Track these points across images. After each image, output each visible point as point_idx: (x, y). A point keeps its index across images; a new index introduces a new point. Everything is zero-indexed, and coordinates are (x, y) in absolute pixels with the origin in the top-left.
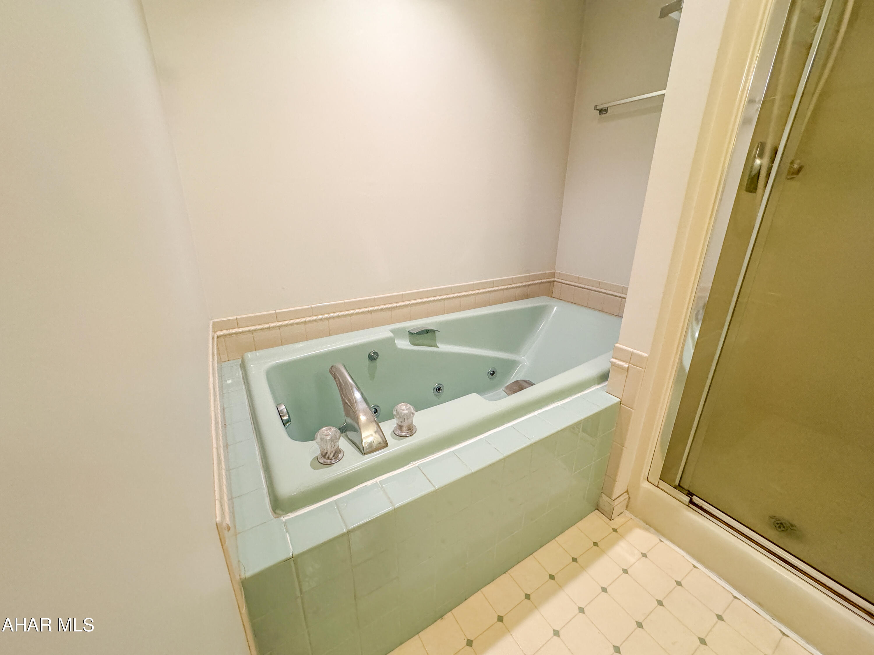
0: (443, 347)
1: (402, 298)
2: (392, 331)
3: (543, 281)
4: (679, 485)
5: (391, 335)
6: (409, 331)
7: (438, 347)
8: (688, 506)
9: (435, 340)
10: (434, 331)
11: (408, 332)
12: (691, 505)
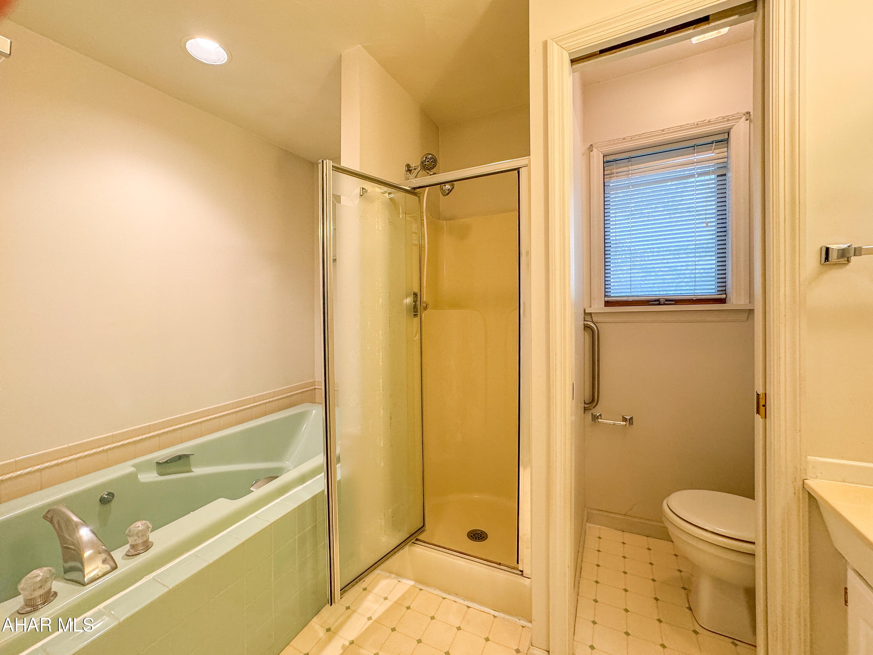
0: (198, 471)
1: (150, 429)
2: (134, 466)
3: (304, 390)
5: (133, 469)
6: (156, 462)
7: (193, 472)
9: (189, 465)
10: (187, 456)
11: (155, 464)
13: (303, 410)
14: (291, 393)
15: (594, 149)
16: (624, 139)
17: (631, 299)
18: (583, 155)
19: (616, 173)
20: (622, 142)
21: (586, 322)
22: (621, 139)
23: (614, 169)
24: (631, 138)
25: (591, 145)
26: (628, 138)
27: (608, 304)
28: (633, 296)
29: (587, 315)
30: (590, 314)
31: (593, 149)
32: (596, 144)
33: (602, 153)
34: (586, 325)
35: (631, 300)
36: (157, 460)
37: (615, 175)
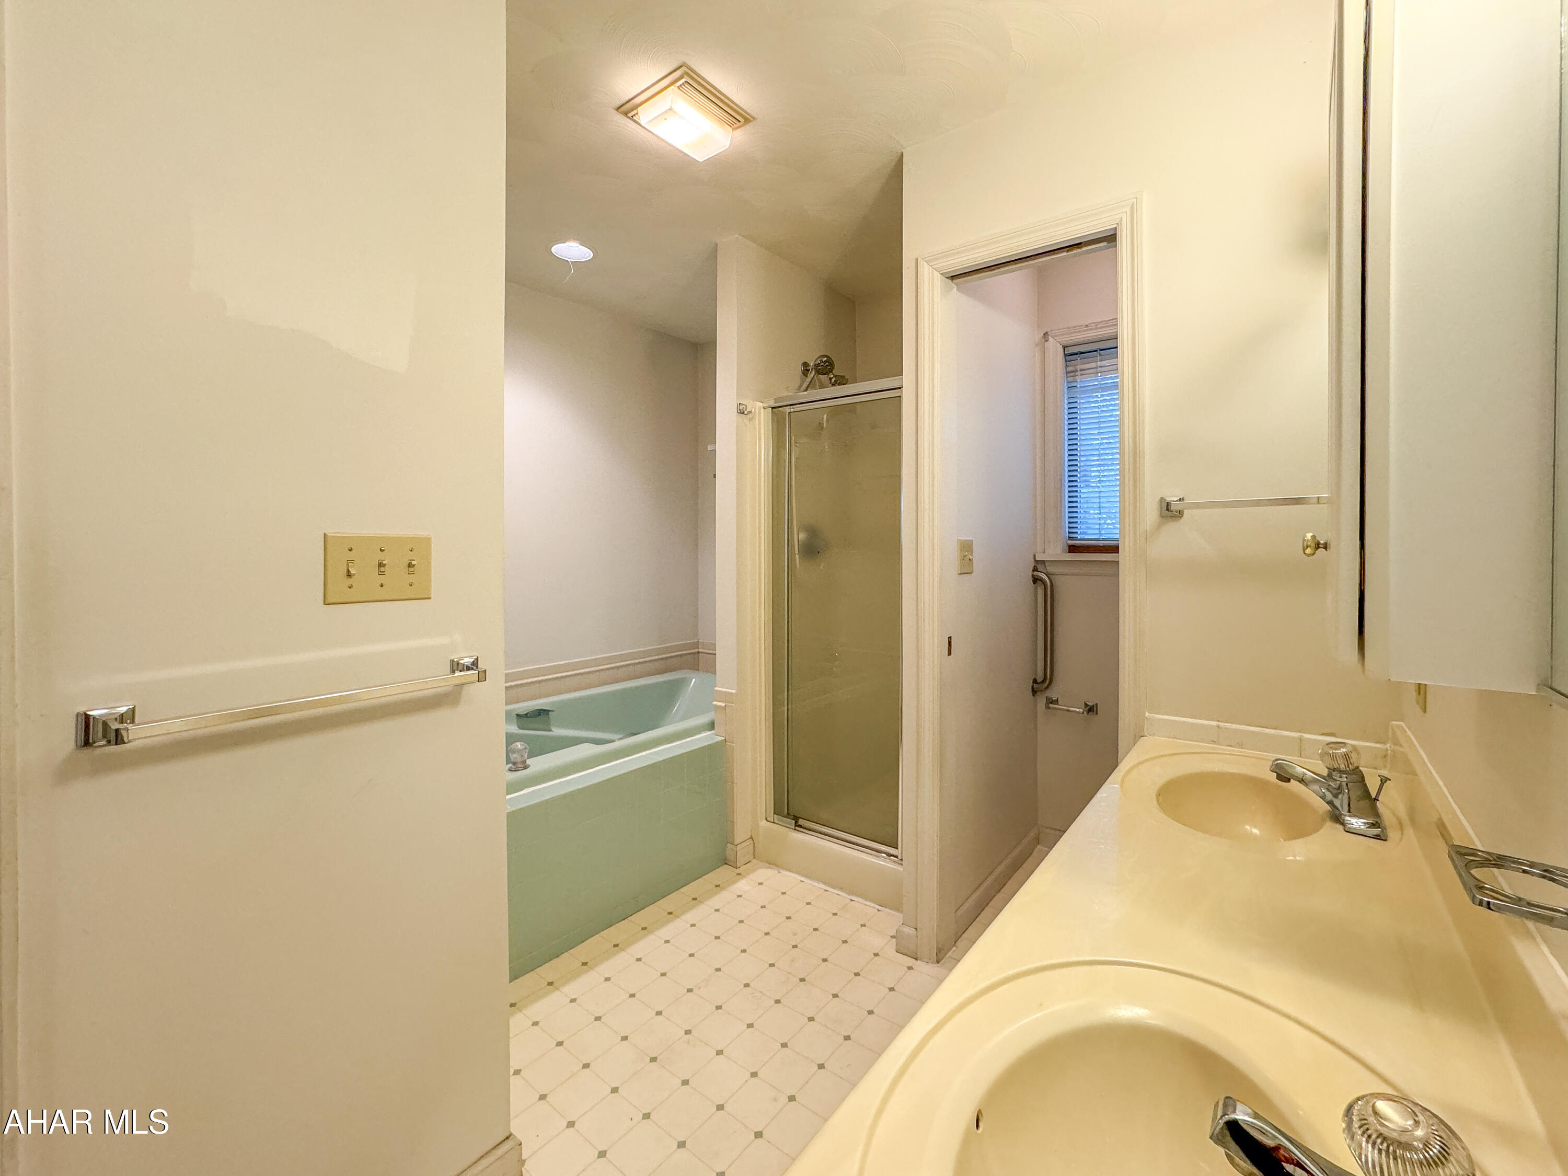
0: (557, 730)
3: (684, 652)
4: (788, 814)
7: (553, 730)
8: (795, 829)
9: (548, 724)
10: (548, 711)
11: (515, 716)
12: (797, 828)
13: (682, 676)
14: (667, 655)
15: (1050, 339)
16: (1087, 326)
17: (1101, 543)
18: (1037, 345)
19: (1081, 370)
20: (1085, 331)
21: (1035, 573)
22: (1083, 326)
23: (1079, 364)
24: (1096, 326)
25: (1047, 333)
26: (1093, 325)
27: (1073, 549)
28: (1104, 540)
29: (1038, 565)
30: (1043, 562)
31: (1048, 338)
32: (1052, 332)
33: (1061, 344)
34: (1036, 577)
35: (1102, 545)
36: (517, 712)
37: (1079, 373)
